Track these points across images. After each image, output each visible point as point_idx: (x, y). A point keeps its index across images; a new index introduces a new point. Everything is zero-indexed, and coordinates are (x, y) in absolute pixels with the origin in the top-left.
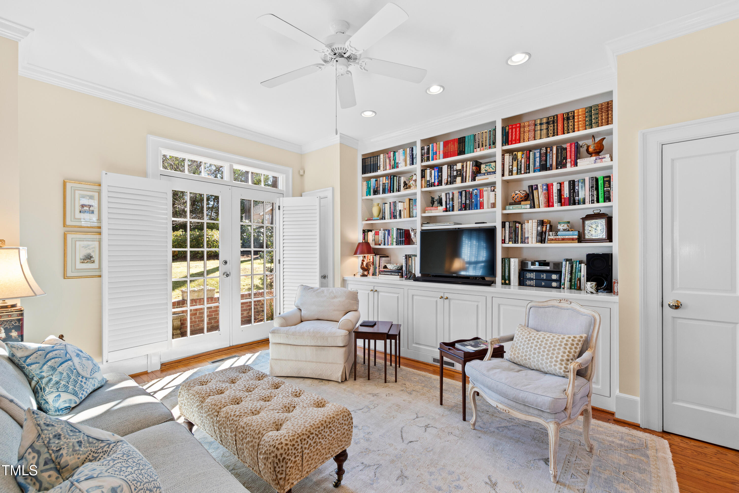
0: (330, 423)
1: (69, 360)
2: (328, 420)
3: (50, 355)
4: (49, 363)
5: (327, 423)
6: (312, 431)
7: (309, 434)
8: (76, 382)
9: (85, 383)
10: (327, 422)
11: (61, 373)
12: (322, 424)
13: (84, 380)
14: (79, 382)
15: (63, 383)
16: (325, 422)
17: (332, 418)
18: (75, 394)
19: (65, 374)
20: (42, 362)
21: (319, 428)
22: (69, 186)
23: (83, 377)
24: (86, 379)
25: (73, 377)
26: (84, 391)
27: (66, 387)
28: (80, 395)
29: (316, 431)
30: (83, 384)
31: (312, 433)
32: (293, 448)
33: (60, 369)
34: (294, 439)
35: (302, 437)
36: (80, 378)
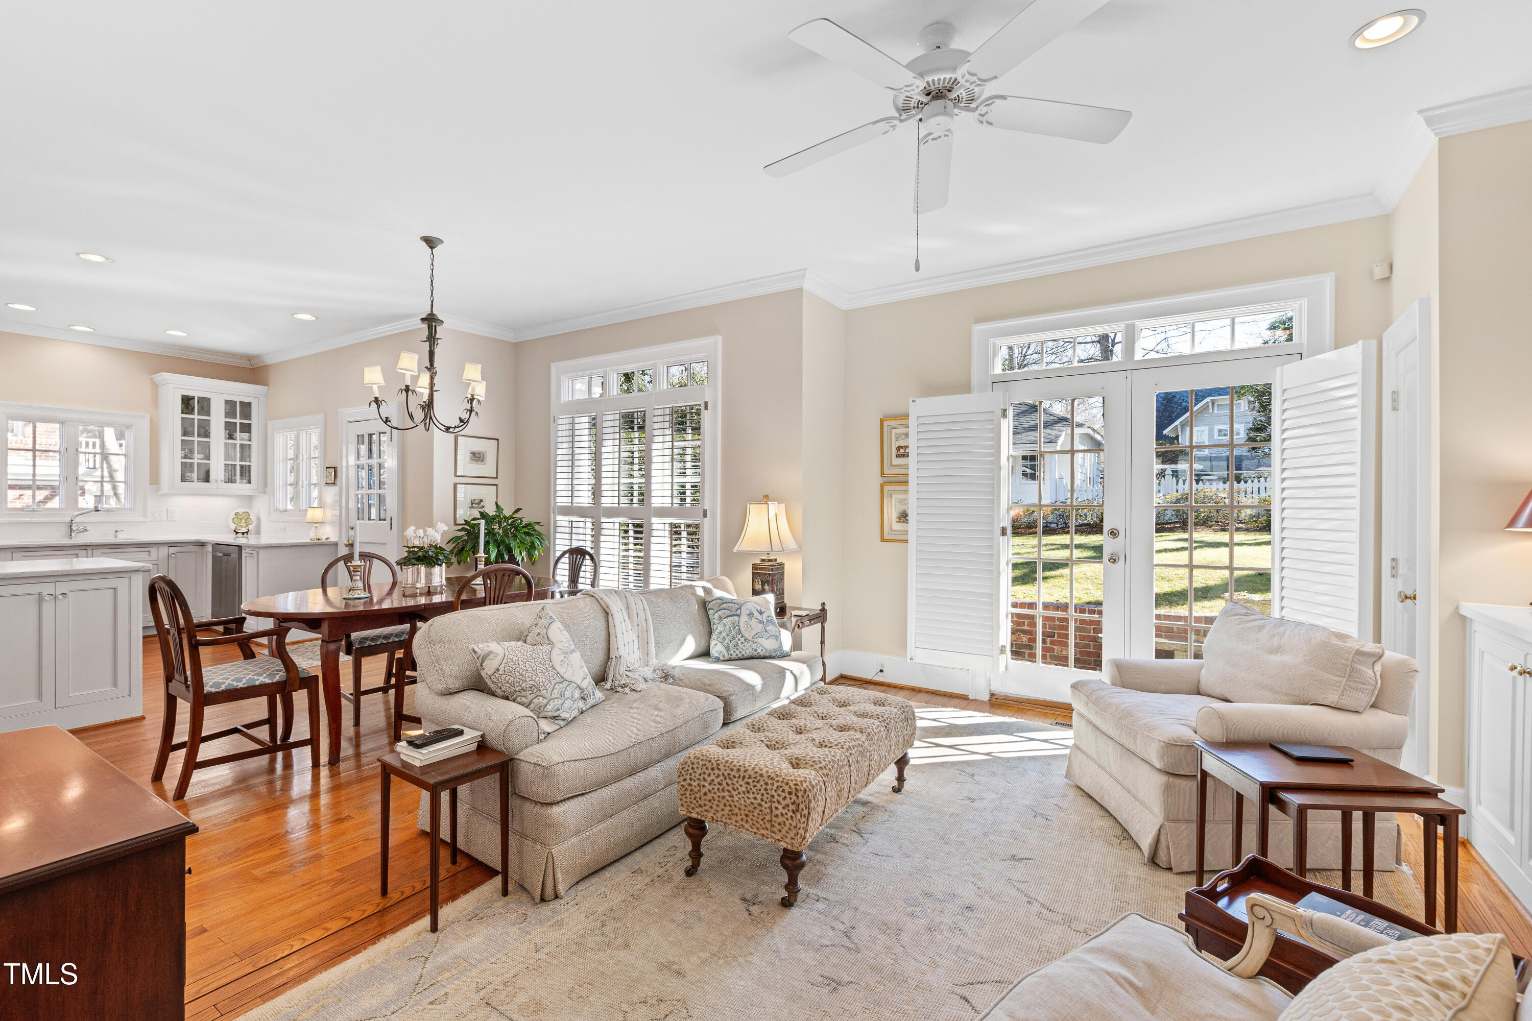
0: (750, 777)
1: (737, 615)
2: (751, 772)
3: (724, 605)
4: (720, 613)
5: (746, 775)
6: (721, 767)
7: (715, 766)
8: (734, 638)
9: (742, 643)
10: (748, 773)
11: (725, 625)
12: (739, 770)
13: (742, 640)
14: (737, 639)
15: (724, 634)
16: (746, 771)
17: (758, 775)
18: (728, 649)
19: (727, 627)
20: (716, 610)
21: (732, 770)
22: (886, 424)
23: (742, 637)
24: (745, 640)
25: (733, 633)
26: (737, 649)
27: (724, 638)
28: (732, 652)
29: (725, 770)
30: (739, 642)
31: (719, 769)
32: (691, 766)
33: (725, 621)
34: (699, 758)
35: (707, 763)
36: (739, 637)
